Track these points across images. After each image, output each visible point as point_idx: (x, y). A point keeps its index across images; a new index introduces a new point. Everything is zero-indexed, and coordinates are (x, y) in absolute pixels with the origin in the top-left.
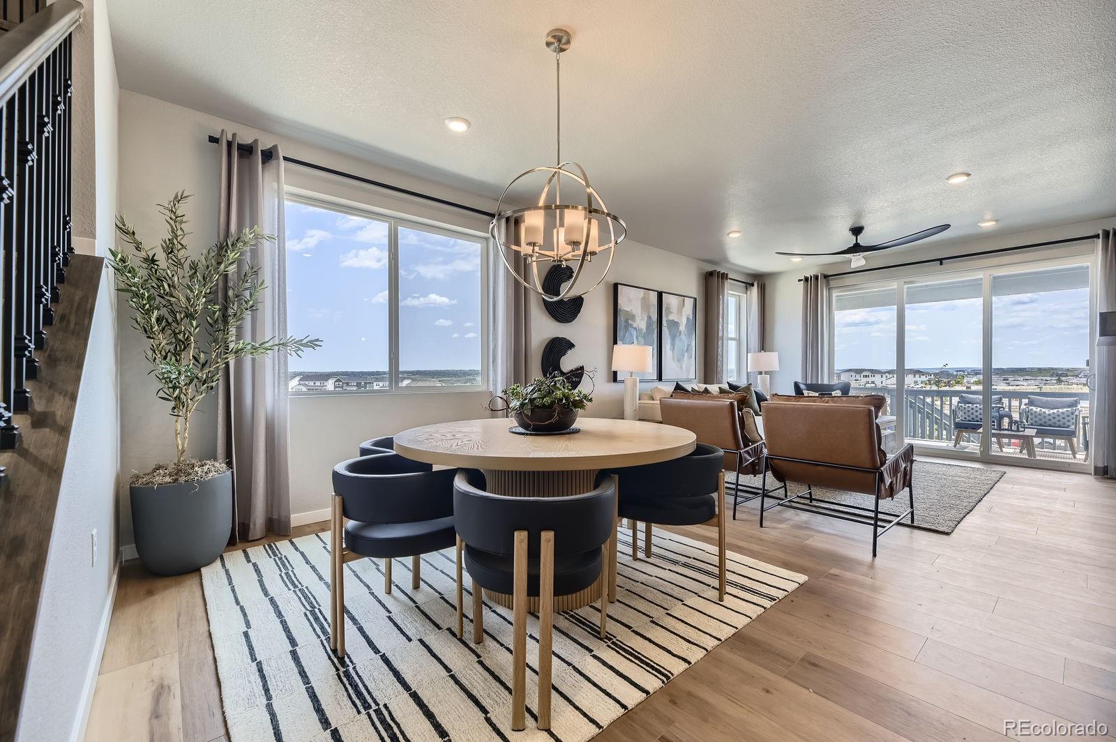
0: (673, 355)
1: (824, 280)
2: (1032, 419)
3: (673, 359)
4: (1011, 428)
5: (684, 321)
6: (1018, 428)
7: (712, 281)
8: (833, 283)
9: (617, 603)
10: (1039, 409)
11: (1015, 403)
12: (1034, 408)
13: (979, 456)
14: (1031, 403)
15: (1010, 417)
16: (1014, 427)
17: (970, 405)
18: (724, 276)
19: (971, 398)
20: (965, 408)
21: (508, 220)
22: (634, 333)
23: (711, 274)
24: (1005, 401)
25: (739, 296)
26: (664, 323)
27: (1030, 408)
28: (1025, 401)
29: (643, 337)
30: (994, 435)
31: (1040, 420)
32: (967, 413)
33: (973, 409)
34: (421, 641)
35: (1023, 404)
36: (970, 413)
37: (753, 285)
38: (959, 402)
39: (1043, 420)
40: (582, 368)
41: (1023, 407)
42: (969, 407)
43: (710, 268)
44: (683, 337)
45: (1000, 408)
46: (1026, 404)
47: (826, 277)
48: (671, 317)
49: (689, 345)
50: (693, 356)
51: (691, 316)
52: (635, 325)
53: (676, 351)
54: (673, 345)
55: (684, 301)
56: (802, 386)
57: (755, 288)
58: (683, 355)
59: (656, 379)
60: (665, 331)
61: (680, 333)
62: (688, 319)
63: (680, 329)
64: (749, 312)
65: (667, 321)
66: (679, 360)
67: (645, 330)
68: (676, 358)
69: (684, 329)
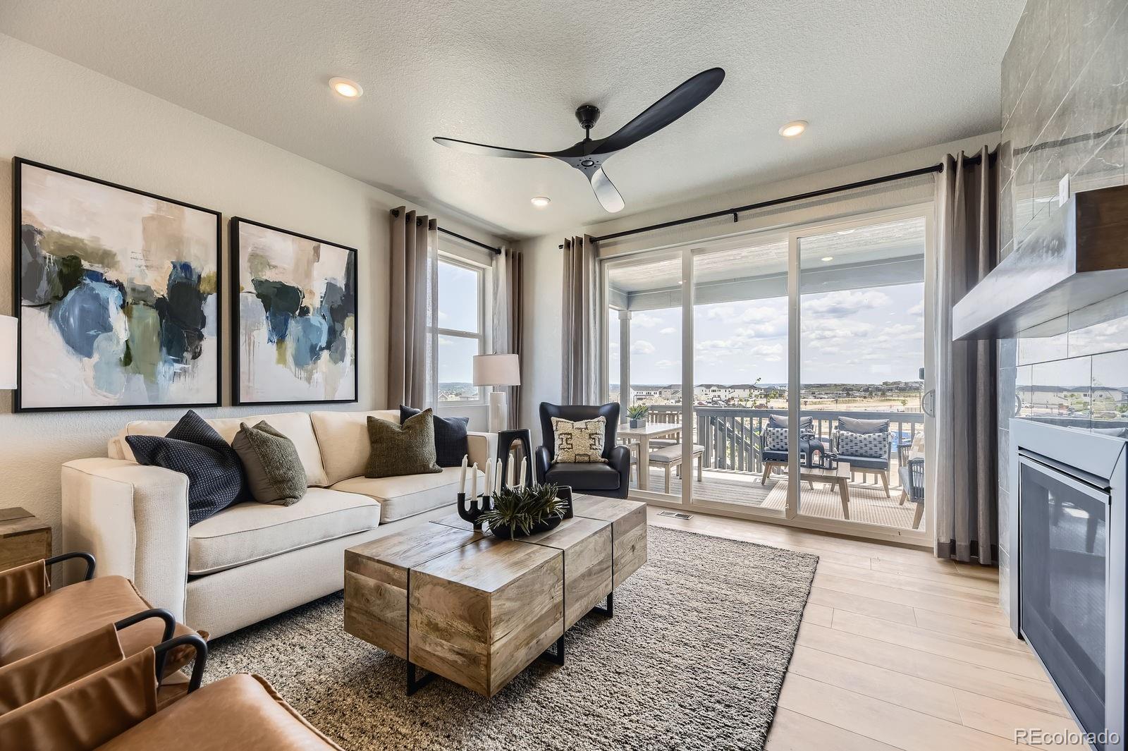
1: (591, 247)
2: (843, 447)
3: (281, 361)
4: (823, 465)
5: (317, 288)
6: (831, 464)
7: (404, 227)
8: (604, 253)
10: (850, 433)
11: (825, 425)
12: (845, 433)
13: (783, 516)
14: (842, 426)
15: (821, 449)
16: (826, 464)
17: (779, 429)
18: (426, 224)
19: (780, 420)
20: (774, 434)
22: (111, 295)
23: (395, 214)
24: (815, 423)
25: (484, 269)
26: (246, 283)
27: (841, 432)
28: (835, 423)
29: (154, 307)
30: (804, 477)
31: (852, 447)
32: (776, 440)
33: (782, 434)
35: (833, 427)
36: (779, 440)
37: (499, 252)
38: (768, 425)
39: (855, 448)
41: (834, 431)
42: (778, 431)
43: (396, 203)
44: (315, 319)
45: (810, 436)
46: (836, 428)
47: (593, 240)
48: (269, 276)
49: (334, 334)
50: (349, 358)
51: (341, 283)
52: (111, 275)
53: (290, 343)
54: (279, 333)
55: (317, 250)
56: (552, 410)
57: (502, 258)
58: (314, 352)
59: (219, 404)
60: (249, 299)
61: (305, 311)
62: (331, 287)
63: (305, 302)
64: (495, 294)
65: (259, 284)
66: (299, 363)
67: (161, 290)
68: (290, 359)
69: (318, 305)
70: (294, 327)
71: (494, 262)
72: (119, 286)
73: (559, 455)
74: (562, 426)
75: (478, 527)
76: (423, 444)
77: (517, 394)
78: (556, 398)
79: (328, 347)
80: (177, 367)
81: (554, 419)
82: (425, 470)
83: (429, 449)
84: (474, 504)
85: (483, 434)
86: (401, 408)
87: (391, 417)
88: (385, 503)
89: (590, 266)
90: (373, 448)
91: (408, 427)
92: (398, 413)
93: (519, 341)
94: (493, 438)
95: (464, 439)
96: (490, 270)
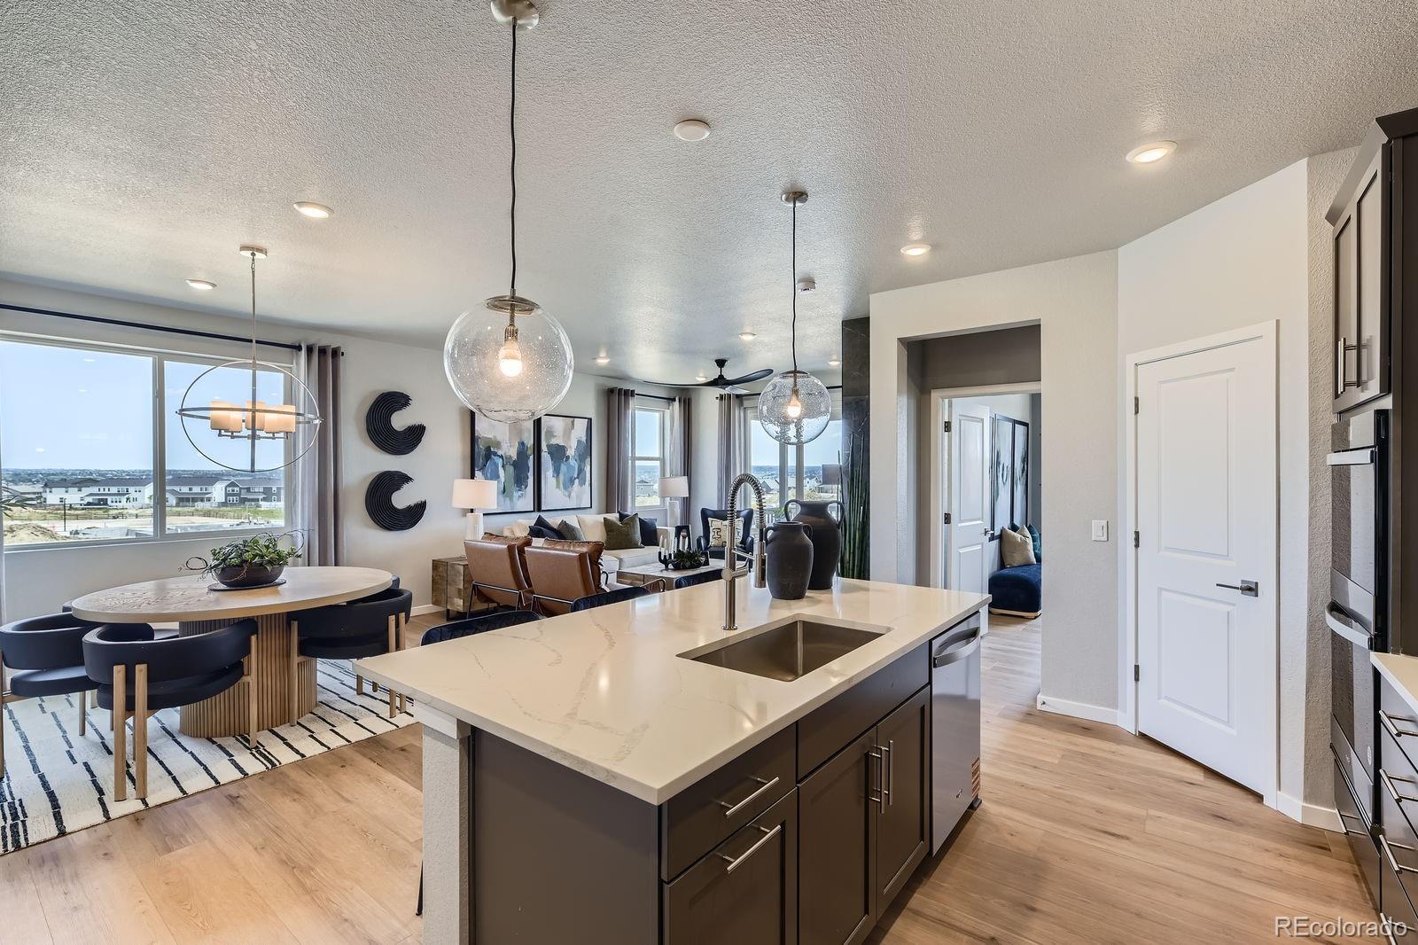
0: (558, 481)
3: (558, 487)
5: (574, 444)
7: (616, 397)
8: (746, 403)
9: (298, 727)
18: (629, 394)
21: (310, 350)
22: (500, 462)
23: (611, 391)
25: (664, 413)
26: (544, 447)
29: (513, 465)
34: (86, 764)
37: (674, 399)
40: (425, 502)
43: (612, 385)
44: (572, 462)
47: (738, 397)
48: (554, 441)
49: (581, 471)
50: (588, 483)
51: (584, 439)
52: (500, 453)
53: (561, 477)
54: (557, 471)
55: (573, 422)
56: (709, 513)
57: (676, 404)
58: (572, 481)
59: (534, 511)
60: (545, 456)
61: (568, 458)
62: (579, 442)
63: (568, 453)
64: (672, 430)
65: (548, 446)
66: (565, 488)
67: (515, 457)
68: (561, 486)
69: (573, 454)
70: (563, 467)
71: (671, 407)
72: (501, 457)
73: (712, 542)
74: (715, 523)
75: (667, 566)
76: (635, 533)
77: (687, 503)
78: (713, 505)
79: (578, 478)
80: (520, 492)
81: (710, 519)
82: (636, 547)
83: (638, 536)
84: (665, 556)
85: (667, 529)
86: (619, 512)
87: (614, 517)
88: (621, 560)
89: (737, 413)
90: (608, 535)
91: (626, 524)
92: (618, 515)
93: (688, 468)
94: (672, 531)
95: (655, 530)
96: (668, 412)
